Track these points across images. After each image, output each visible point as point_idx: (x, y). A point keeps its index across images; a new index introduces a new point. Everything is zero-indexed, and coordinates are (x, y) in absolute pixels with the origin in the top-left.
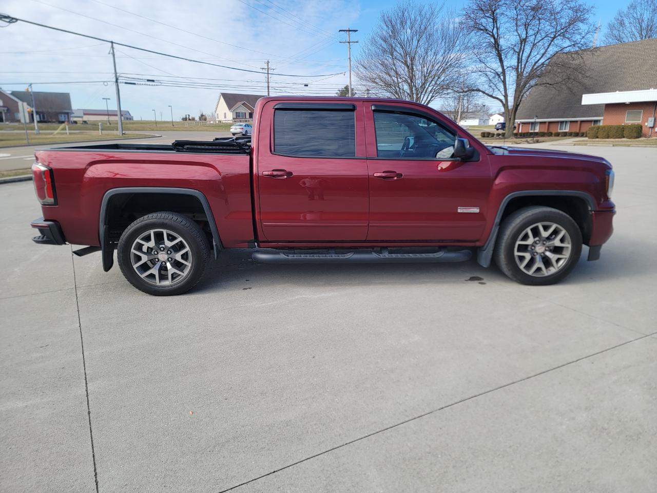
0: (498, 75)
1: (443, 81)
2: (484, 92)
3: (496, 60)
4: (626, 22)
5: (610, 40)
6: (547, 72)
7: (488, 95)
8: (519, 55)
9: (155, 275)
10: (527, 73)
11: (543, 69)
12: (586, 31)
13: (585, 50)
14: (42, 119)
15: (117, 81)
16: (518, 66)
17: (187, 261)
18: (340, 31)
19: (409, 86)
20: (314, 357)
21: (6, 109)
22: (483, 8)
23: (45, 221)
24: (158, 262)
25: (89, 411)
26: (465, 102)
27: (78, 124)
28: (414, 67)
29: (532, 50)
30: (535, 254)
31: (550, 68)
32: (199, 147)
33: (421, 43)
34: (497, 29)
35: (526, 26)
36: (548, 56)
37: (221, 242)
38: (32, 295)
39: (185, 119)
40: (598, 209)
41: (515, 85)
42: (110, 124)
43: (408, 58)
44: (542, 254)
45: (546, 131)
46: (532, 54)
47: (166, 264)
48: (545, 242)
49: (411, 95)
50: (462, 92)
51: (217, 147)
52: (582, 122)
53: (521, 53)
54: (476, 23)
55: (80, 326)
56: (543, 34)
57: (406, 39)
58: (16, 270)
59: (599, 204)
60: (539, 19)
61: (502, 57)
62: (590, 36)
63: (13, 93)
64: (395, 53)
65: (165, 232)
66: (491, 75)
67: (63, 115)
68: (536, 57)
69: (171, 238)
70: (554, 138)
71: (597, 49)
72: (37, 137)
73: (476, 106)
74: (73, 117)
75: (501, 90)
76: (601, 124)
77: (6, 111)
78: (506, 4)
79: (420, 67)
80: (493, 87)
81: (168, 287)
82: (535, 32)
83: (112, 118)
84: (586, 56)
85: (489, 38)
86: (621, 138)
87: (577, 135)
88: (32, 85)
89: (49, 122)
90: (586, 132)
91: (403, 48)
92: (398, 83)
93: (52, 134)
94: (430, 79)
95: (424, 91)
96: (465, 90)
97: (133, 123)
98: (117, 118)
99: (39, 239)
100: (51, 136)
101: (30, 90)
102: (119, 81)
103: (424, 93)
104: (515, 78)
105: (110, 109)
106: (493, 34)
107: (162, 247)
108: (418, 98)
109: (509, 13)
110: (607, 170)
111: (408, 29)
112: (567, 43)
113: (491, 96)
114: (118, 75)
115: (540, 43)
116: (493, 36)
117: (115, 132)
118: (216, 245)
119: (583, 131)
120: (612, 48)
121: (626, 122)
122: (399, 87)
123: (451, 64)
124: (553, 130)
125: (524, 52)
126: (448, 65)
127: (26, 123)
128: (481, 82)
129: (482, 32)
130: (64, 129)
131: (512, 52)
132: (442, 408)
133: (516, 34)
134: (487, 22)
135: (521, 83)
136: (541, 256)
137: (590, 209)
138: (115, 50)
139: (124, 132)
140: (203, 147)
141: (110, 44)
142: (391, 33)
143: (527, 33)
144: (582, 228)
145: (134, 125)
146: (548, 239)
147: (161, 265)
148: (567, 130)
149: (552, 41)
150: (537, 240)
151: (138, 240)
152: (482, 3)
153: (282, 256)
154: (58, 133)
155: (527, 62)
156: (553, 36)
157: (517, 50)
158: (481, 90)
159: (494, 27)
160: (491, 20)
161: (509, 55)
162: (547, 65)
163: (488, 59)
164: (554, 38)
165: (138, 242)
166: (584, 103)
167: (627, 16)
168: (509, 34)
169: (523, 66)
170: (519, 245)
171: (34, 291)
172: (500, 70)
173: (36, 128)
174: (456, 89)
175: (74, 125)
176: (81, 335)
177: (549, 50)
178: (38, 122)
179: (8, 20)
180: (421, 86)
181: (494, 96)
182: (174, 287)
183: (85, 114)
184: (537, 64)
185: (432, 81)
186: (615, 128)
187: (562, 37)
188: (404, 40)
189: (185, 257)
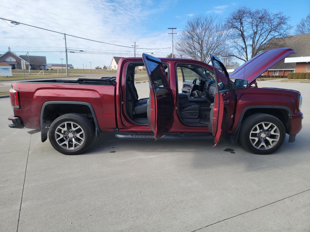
0: (243, 48)
1: (217, 51)
2: (236, 57)
3: (242, 42)
4: (306, 24)
5: (298, 32)
6: (267, 47)
7: (238, 58)
8: (253, 39)
9: (66, 145)
10: (257, 48)
11: (265, 46)
12: (286, 28)
13: (286, 37)
14: (33, 68)
15: (66, 51)
16: (253, 44)
17: (82, 138)
18: (168, 29)
19: (201, 53)
20: (141, 192)
21: (17, 63)
22: (236, 18)
23: (15, 117)
24: (68, 138)
25: (19, 220)
26: (227, 61)
27: (49, 70)
28: (203, 45)
29: (259, 37)
30: (261, 138)
31: (269, 45)
32: (90, 82)
33: (206, 34)
34: (243, 27)
35: (257, 26)
36: (267, 40)
37: (100, 129)
38: (8, 153)
39: (97, 68)
40: (294, 116)
41: (251, 53)
42: (63, 70)
43: (200, 41)
44: (264, 138)
45: (267, 75)
46: (260, 39)
47: (72, 139)
48: (265, 132)
49: (201, 58)
50: (226, 57)
51: (99, 82)
52: (285, 71)
53: (254, 38)
54: (232, 25)
55: (26, 170)
56: (265, 30)
57: (199, 32)
58: (3, 139)
59: (294, 113)
60: (263, 23)
61: (245, 40)
62: (288, 31)
63: (21, 56)
64: (194, 38)
65: (72, 123)
66: (240, 49)
67: (42, 66)
68: (261, 40)
69: (75, 126)
70: (271, 78)
71: (291, 37)
72: (30, 76)
73: (233, 63)
74: (47, 67)
75: (245, 56)
76: (294, 72)
77: (17, 64)
78: (247, 16)
79: (205, 45)
80: (241, 54)
81: (73, 150)
82: (261, 29)
83: (64, 68)
84: (287, 40)
85: (239, 32)
86: (304, 79)
87: (282, 77)
88: (29, 53)
89: (36, 69)
90: (287, 76)
91: (197, 36)
92: (195, 52)
93: (36, 74)
94: (210, 51)
95: (208, 56)
96: (227, 55)
97: (74, 70)
98: (66, 68)
99: (11, 125)
100: (36, 76)
101: (27, 55)
102: (67, 51)
103: (207, 57)
104: (251, 50)
105: (63, 63)
106: (241, 30)
107: (71, 131)
108: (204, 59)
109: (248, 20)
110: (298, 96)
111: (200, 28)
112: (277, 34)
113: (240, 58)
114: (67, 48)
115: (264, 34)
116: (241, 31)
117: (64, 74)
118: (97, 130)
119: (285, 75)
120: (299, 36)
121: (306, 71)
122: (195, 54)
123: (220, 44)
124: (270, 74)
125: (256, 38)
126: (219, 44)
127: (24, 69)
128: (235, 52)
129: (235, 29)
130: (42, 72)
131: (250, 38)
132: (207, 226)
133: (252, 30)
134: (238, 24)
135: (254, 52)
136: (264, 139)
137: (289, 115)
138: (66, 38)
139: (68, 74)
140: (92, 82)
141: (64, 35)
142: (192, 30)
143: (257, 29)
144: (285, 125)
145: (74, 71)
146: (267, 130)
147: (70, 140)
148: (277, 75)
149: (269, 33)
150: (261, 131)
151: (59, 127)
152: (235, 16)
153: (130, 136)
154: (39, 74)
155: (257, 42)
156: (270, 31)
157: (253, 37)
158: (235, 55)
159: (241, 27)
160: (240, 23)
161: (249, 39)
162: (267, 44)
163: (238, 41)
164: (270, 32)
165: (59, 128)
166: (285, 62)
167: (306, 21)
168: (248, 30)
169: (255, 44)
170: (252, 133)
171: (9, 151)
172: (244, 46)
173: (30, 72)
174: (223, 55)
175: (47, 71)
176: (25, 175)
177: (268, 37)
178: (31, 69)
179: (15, 23)
180: (206, 54)
181: (241, 58)
182: (75, 151)
183: (52, 66)
184: (262, 44)
185: (211, 51)
186: (301, 74)
187: (274, 31)
188: (198, 33)
189: (81, 136)
